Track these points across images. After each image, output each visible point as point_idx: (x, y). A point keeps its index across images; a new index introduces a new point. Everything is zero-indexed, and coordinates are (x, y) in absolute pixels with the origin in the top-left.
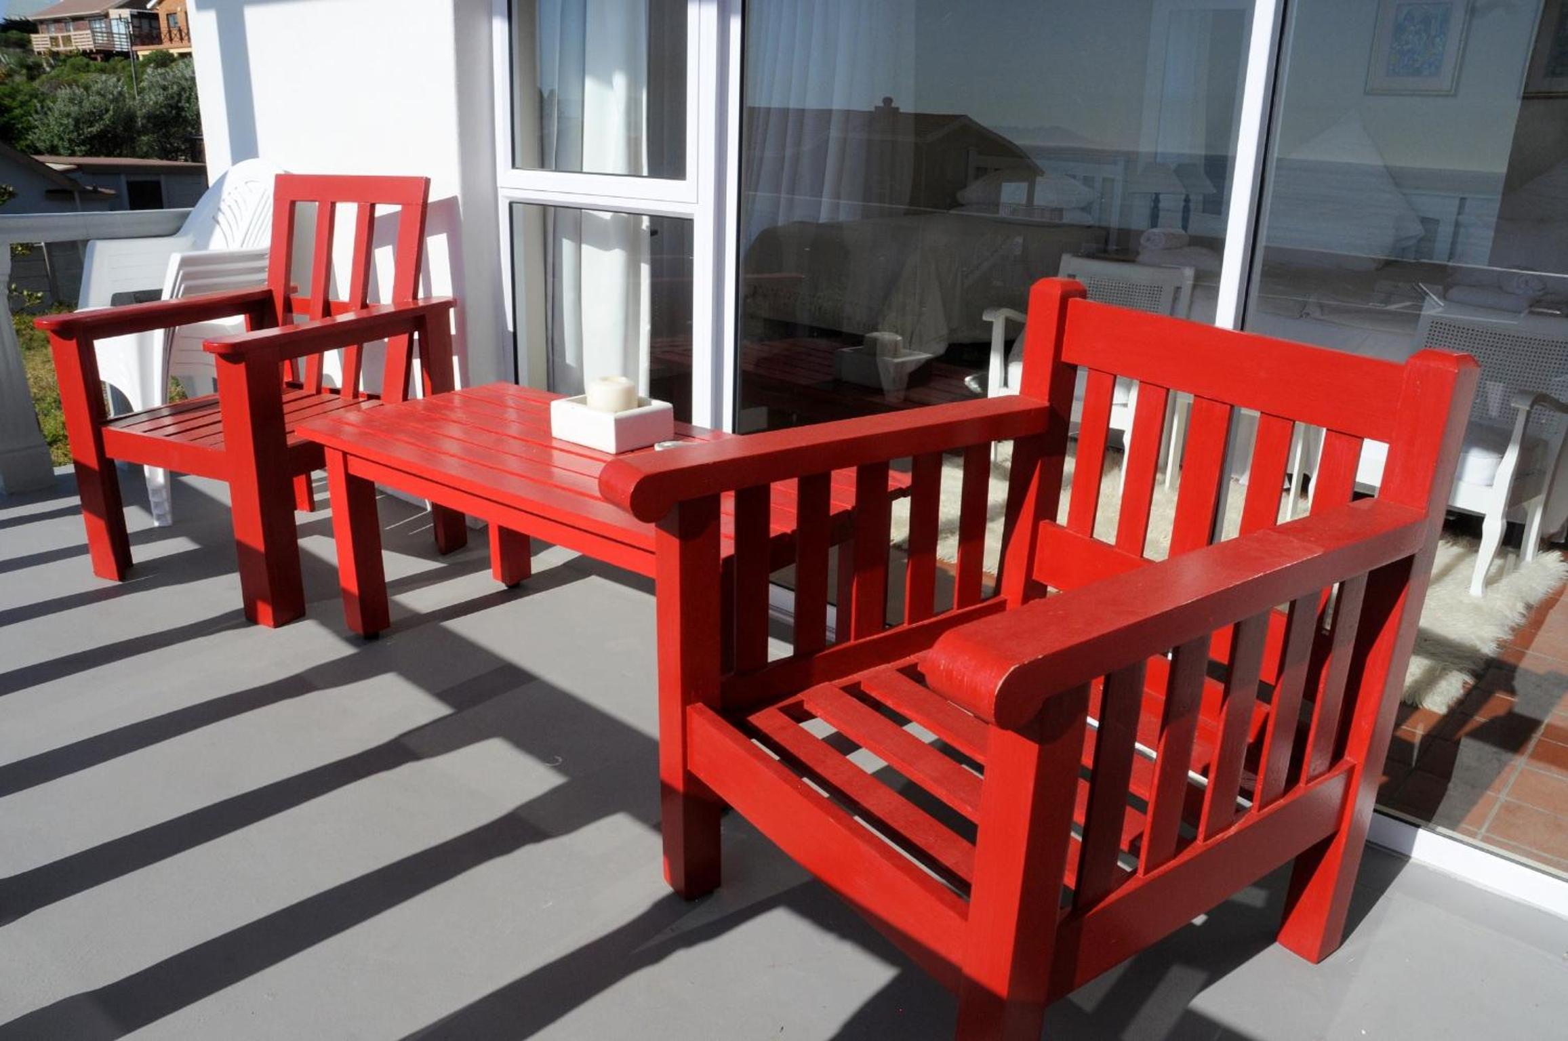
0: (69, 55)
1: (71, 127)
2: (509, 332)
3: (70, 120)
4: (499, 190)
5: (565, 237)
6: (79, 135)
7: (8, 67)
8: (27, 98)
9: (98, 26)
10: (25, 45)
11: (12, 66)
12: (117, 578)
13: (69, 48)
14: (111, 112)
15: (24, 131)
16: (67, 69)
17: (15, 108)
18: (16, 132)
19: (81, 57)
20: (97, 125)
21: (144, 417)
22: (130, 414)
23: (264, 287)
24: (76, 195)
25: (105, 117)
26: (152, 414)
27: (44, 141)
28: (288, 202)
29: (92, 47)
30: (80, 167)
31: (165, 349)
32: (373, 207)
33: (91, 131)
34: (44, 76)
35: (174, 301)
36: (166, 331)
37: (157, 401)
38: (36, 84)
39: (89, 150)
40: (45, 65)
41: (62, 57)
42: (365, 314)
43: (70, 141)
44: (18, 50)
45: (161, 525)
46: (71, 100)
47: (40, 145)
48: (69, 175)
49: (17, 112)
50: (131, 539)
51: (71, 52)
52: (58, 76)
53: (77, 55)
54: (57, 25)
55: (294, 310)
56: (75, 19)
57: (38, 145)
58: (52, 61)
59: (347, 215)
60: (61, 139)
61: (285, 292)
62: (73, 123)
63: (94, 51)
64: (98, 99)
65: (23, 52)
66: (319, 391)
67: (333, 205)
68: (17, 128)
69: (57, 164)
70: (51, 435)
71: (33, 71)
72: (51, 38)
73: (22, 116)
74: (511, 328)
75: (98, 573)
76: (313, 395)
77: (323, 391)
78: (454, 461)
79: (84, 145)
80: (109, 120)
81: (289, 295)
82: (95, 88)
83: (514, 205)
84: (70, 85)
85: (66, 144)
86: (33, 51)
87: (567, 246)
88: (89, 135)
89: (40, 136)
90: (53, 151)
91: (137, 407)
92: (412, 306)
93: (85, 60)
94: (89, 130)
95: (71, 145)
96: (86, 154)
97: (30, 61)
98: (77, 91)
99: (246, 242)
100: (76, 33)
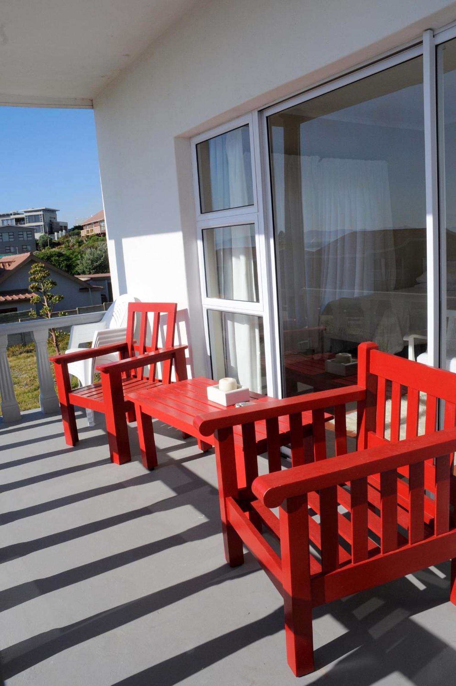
0: (92, 236)
1: (90, 264)
2: (209, 356)
3: (90, 261)
4: (203, 305)
5: (229, 320)
6: (92, 266)
7: (73, 243)
8: (77, 254)
9: (102, 224)
10: (79, 234)
11: (74, 243)
12: (72, 445)
13: (92, 234)
14: (104, 257)
15: (75, 266)
16: (91, 241)
17: (74, 258)
18: (73, 266)
19: (96, 236)
20: (99, 262)
21: (86, 388)
22: (82, 387)
23: (124, 342)
24: (90, 290)
25: (101, 258)
26: (89, 388)
27: (81, 270)
28: (132, 312)
29: (100, 232)
30: (92, 279)
31: (92, 364)
32: (159, 313)
33: (97, 264)
34: (83, 245)
35: (96, 348)
36: (92, 359)
37: (90, 383)
38: (81, 248)
39: (96, 271)
40: (84, 240)
41: (90, 237)
42: (157, 352)
43: (89, 268)
44: (77, 236)
45: (91, 426)
46: (91, 254)
47: (80, 271)
48: (87, 282)
49: (74, 259)
50: (78, 431)
51: (93, 235)
52: (88, 244)
53: (95, 236)
54: (89, 226)
55: (135, 349)
56: (95, 223)
57: (79, 271)
58: (87, 239)
59: (151, 316)
60: (86, 268)
61: (131, 343)
62: (91, 262)
63: (100, 233)
64: (99, 252)
65: (78, 237)
66: (142, 379)
67: (146, 313)
68: (73, 265)
69: (83, 278)
70: (74, 384)
71: (80, 243)
72: (87, 231)
73: (76, 260)
74: (209, 354)
75: (67, 443)
76: (140, 381)
77: (144, 378)
78: (171, 409)
79: (94, 270)
80: (103, 260)
81: (133, 344)
82: (98, 248)
83: (208, 311)
84: (90, 248)
85: (88, 270)
86: (81, 236)
87: (229, 323)
88: (96, 266)
89: (80, 268)
90: (84, 273)
91: (84, 385)
92: (171, 349)
93: (97, 237)
94: (96, 264)
95: (90, 270)
96: (94, 273)
97: (80, 240)
98: (93, 250)
99: (122, 325)
100: (95, 228)
